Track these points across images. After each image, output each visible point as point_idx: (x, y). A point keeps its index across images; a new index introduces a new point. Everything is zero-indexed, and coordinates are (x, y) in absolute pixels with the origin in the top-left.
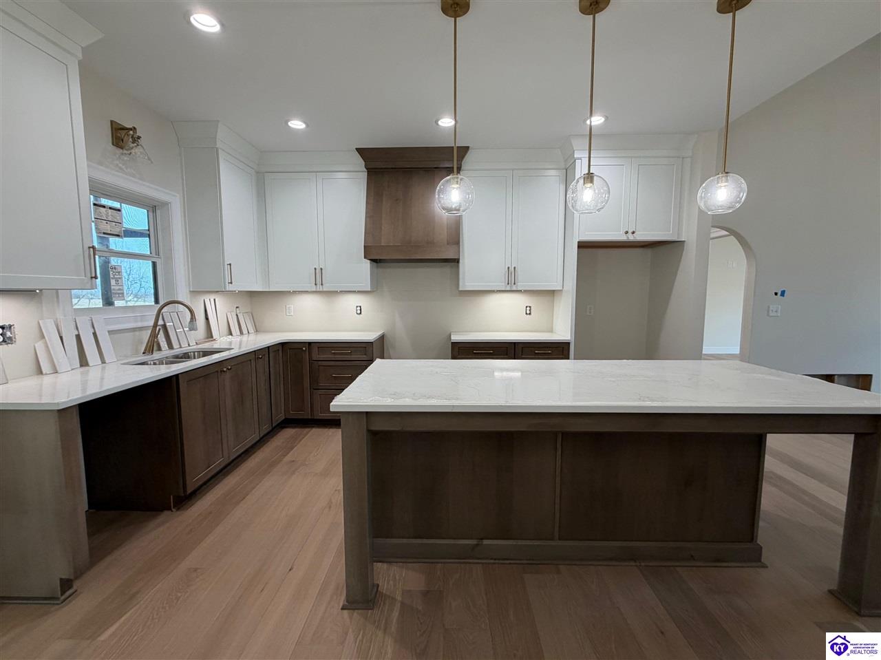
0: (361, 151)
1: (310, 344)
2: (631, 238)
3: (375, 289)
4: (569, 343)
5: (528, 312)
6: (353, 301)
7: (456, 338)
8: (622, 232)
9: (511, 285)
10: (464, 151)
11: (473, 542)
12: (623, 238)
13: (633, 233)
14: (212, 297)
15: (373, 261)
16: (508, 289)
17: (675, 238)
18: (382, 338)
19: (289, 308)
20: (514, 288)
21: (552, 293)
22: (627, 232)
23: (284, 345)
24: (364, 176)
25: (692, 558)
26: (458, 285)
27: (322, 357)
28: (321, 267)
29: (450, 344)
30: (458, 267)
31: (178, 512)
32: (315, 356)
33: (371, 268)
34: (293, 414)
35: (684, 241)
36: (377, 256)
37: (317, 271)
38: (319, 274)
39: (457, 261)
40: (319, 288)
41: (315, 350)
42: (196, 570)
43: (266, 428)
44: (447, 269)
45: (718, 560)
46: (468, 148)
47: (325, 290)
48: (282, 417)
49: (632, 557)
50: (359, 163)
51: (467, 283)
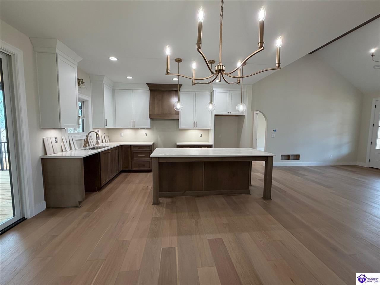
0: (147, 84)
1: (131, 145)
2: (230, 114)
3: (152, 128)
4: (212, 145)
5: (201, 136)
6: (144, 132)
7: (178, 144)
8: (227, 112)
9: (195, 127)
10: (181, 85)
11: (183, 192)
12: (227, 114)
13: (230, 112)
14: (98, 130)
15: (151, 119)
16: (194, 128)
17: (242, 114)
18: (154, 144)
19: (122, 134)
20: (196, 128)
21: (208, 130)
22: (228, 112)
23: (122, 146)
24: (149, 92)
25: (235, 193)
26: (179, 127)
27: (135, 150)
28: (134, 120)
29: (176, 146)
30: (179, 121)
31: (99, 192)
32: (133, 150)
33: (151, 121)
34: (125, 169)
35: (244, 115)
36: (152, 117)
37: (133, 122)
38: (133, 123)
39: (179, 119)
40: (133, 127)
41: (133, 147)
42: (111, 201)
43: (118, 172)
44: (175, 122)
45: (241, 194)
46: (182, 85)
47: (135, 128)
48: (121, 169)
49: (221, 194)
50: (148, 87)
51: (182, 126)
